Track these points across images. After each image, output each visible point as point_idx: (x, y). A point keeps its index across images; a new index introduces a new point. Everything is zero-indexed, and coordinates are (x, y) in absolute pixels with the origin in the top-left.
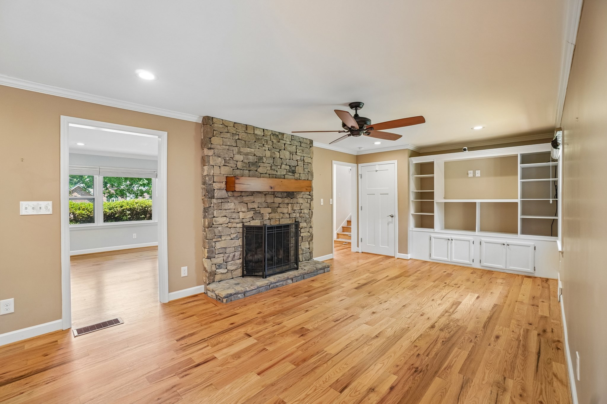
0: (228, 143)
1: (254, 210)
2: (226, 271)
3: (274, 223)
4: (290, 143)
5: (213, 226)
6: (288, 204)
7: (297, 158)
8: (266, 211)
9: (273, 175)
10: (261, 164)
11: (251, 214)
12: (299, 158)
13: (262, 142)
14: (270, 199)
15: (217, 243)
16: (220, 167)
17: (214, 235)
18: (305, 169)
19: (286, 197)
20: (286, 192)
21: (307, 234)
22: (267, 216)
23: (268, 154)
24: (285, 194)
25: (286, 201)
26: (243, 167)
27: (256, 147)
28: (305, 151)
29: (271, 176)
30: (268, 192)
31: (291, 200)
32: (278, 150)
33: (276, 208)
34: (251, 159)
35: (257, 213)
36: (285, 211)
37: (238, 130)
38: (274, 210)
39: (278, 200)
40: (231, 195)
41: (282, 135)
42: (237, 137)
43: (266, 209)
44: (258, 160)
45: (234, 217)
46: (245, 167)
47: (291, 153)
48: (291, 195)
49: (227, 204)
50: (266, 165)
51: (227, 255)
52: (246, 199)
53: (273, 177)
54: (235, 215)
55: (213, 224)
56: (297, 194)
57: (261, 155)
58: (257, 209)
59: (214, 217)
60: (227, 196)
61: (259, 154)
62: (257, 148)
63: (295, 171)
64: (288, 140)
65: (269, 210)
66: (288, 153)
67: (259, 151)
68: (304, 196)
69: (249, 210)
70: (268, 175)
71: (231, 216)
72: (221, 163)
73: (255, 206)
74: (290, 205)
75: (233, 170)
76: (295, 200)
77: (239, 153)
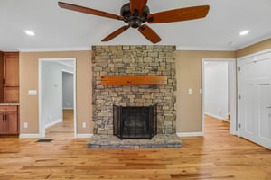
0: (105, 58)
1: (122, 96)
2: (103, 129)
4: (153, 51)
5: (96, 104)
6: (151, 92)
7: (159, 61)
8: (132, 98)
10: (128, 68)
11: (120, 99)
12: (161, 61)
13: (128, 54)
15: (99, 114)
16: (100, 72)
17: (96, 109)
18: (168, 68)
19: (149, 88)
21: (170, 115)
22: (132, 101)
23: (133, 61)
24: (148, 86)
25: (149, 91)
28: (167, 55)
31: (153, 90)
32: (142, 57)
33: (140, 95)
34: (121, 65)
35: (124, 98)
36: (148, 97)
38: (138, 96)
39: (142, 90)
41: (145, 47)
42: (110, 54)
43: (132, 96)
44: (126, 65)
46: (116, 70)
48: (154, 87)
49: (104, 92)
50: (132, 68)
51: (104, 121)
52: (117, 90)
54: (109, 99)
56: (159, 86)
57: (128, 62)
59: (96, 100)
60: (104, 88)
61: (126, 62)
62: (125, 58)
63: (157, 70)
64: (151, 49)
65: (135, 96)
66: (150, 58)
67: (126, 60)
68: (167, 88)
69: (119, 96)
70: (133, 74)
71: (107, 100)
72: (100, 70)
73: (123, 93)
74: (152, 94)
75: (108, 73)
77: (112, 63)
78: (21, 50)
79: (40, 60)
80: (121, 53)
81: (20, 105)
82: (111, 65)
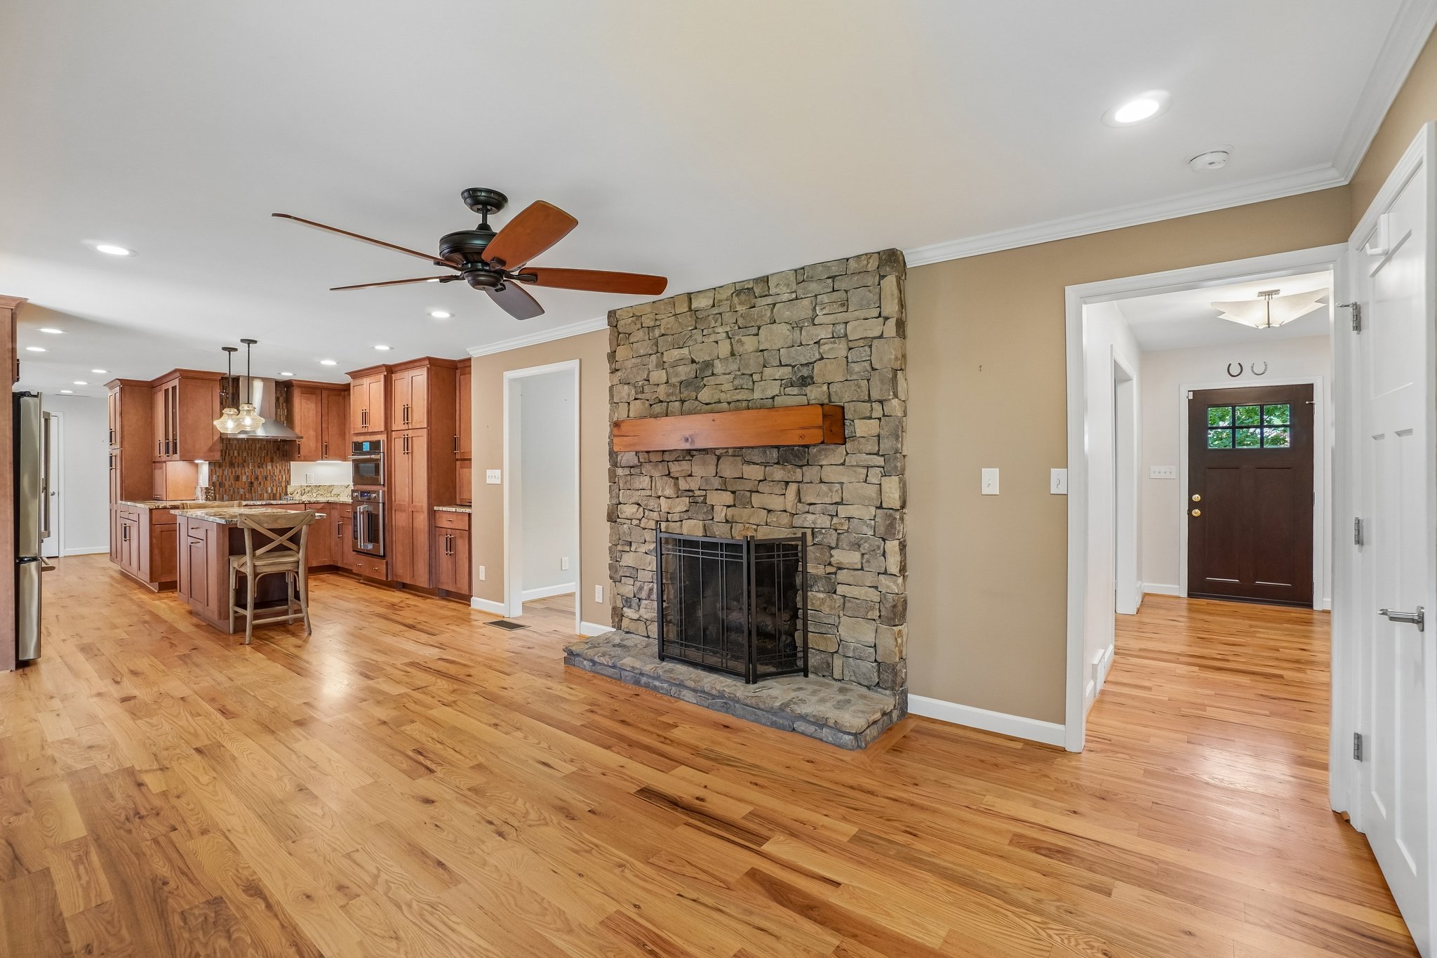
0: (642, 351)
1: (691, 494)
2: (636, 616)
3: (738, 534)
4: (794, 296)
5: (618, 520)
6: (787, 483)
7: (817, 335)
8: (720, 500)
9: (738, 403)
10: (708, 381)
11: (682, 504)
12: (823, 333)
13: (710, 322)
14: (728, 470)
15: (625, 556)
16: (629, 403)
17: (618, 537)
18: (853, 365)
19: (778, 463)
20: (778, 447)
21: (866, 593)
22: (720, 514)
23: (724, 349)
24: (775, 454)
25: (779, 473)
26: (668, 395)
27: (696, 340)
28: (854, 299)
29: (735, 407)
30: (725, 450)
31: (794, 472)
32: (754, 330)
33: (748, 494)
34: (685, 372)
35: (698, 503)
36: (776, 503)
37: (658, 317)
38: (741, 499)
39: (754, 472)
40: (645, 459)
41: (764, 282)
42: (657, 333)
43: (720, 494)
44: (700, 370)
45: (651, 508)
46: (672, 394)
47: (797, 326)
48: (796, 456)
49: (638, 478)
50: (722, 379)
51: (638, 584)
52: (675, 468)
53: (737, 409)
54: (652, 503)
55: (619, 518)
56: (820, 451)
57: (707, 358)
58: (697, 493)
59: (620, 503)
60: (636, 462)
61: (701, 357)
62: (699, 341)
63: (813, 378)
64: (785, 288)
65: (727, 498)
66: (783, 329)
67: (702, 350)
68: (852, 460)
69: (679, 494)
70: (725, 405)
71: (646, 505)
72: (629, 395)
73: (693, 484)
74: (793, 488)
75: (651, 405)
76: (811, 473)
77: (661, 365)
78: (475, 352)
79: (509, 375)
80: (688, 320)
81: (473, 511)
82: (659, 376)
